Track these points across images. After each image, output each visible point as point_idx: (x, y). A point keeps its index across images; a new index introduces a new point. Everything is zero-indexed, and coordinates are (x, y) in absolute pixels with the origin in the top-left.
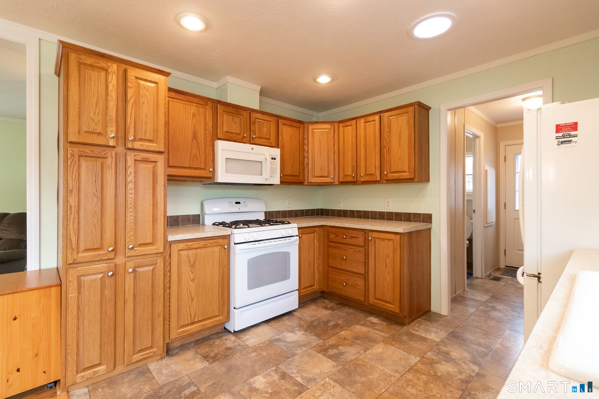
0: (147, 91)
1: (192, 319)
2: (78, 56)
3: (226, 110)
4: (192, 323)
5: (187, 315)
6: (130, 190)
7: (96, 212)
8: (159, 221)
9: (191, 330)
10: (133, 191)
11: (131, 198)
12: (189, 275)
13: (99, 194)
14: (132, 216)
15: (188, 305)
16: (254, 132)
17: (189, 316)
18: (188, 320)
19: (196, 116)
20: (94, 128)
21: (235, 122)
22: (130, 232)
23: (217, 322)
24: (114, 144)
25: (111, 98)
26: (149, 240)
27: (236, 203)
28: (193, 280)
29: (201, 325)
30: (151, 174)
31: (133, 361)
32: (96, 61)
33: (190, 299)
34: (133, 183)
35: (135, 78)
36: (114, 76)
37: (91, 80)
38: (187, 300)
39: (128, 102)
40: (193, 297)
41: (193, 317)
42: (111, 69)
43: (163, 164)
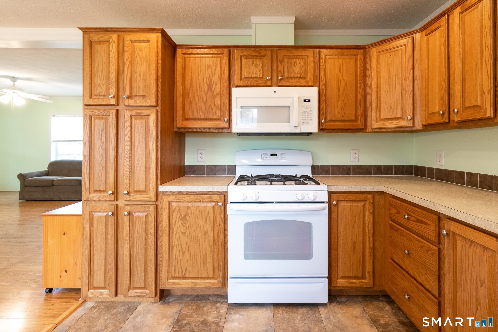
0: (140, 51)
1: (183, 273)
2: (89, 36)
3: (245, 54)
4: (184, 278)
5: (178, 268)
6: (126, 142)
7: (102, 160)
8: (150, 171)
9: (181, 284)
10: (129, 143)
11: (127, 149)
12: (180, 227)
13: (103, 145)
14: (128, 166)
15: (179, 258)
16: (281, 73)
17: (180, 269)
18: (179, 273)
19: (211, 67)
20: (100, 92)
21: (256, 65)
22: (127, 179)
23: (211, 285)
24: (114, 103)
25: (112, 64)
26: (143, 189)
27: (272, 155)
28: (184, 234)
29: (193, 282)
30: (144, 127)
31: (130, 295)
32: (101, 36)
33: (181, 253)
34: (129, 136)
35: (131, 42)
36: (114, 44)
37: (98, 53)
38: (178, 253)
39: (125, 64)
40: (184, 251)
41: (184, 271)
42: (112, 39)
43: (154, 117)
